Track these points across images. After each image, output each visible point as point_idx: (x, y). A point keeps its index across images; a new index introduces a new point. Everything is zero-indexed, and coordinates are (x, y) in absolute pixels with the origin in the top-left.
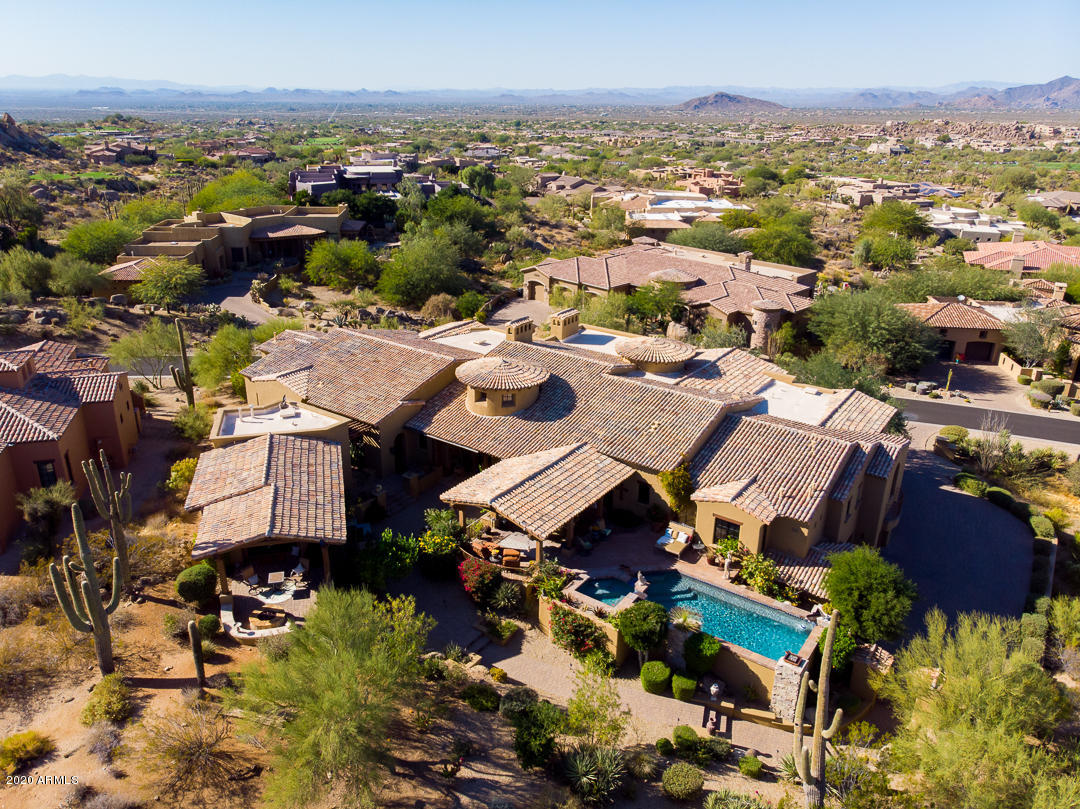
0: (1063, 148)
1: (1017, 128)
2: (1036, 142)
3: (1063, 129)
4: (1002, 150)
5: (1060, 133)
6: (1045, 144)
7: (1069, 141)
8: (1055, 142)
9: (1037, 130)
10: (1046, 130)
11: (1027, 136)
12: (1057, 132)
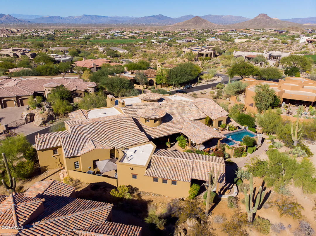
0: (24, 35)
1: (6, 30)
2: (14, 34)
3: (19, 30)
4: (7, 37)
5: (19, 31)
6: (17, 34)
7: (24, 33)
8: (20, 34)
9: (12, 30)
10: (15, 30)
11: (11, 32)
12: (18, 30)
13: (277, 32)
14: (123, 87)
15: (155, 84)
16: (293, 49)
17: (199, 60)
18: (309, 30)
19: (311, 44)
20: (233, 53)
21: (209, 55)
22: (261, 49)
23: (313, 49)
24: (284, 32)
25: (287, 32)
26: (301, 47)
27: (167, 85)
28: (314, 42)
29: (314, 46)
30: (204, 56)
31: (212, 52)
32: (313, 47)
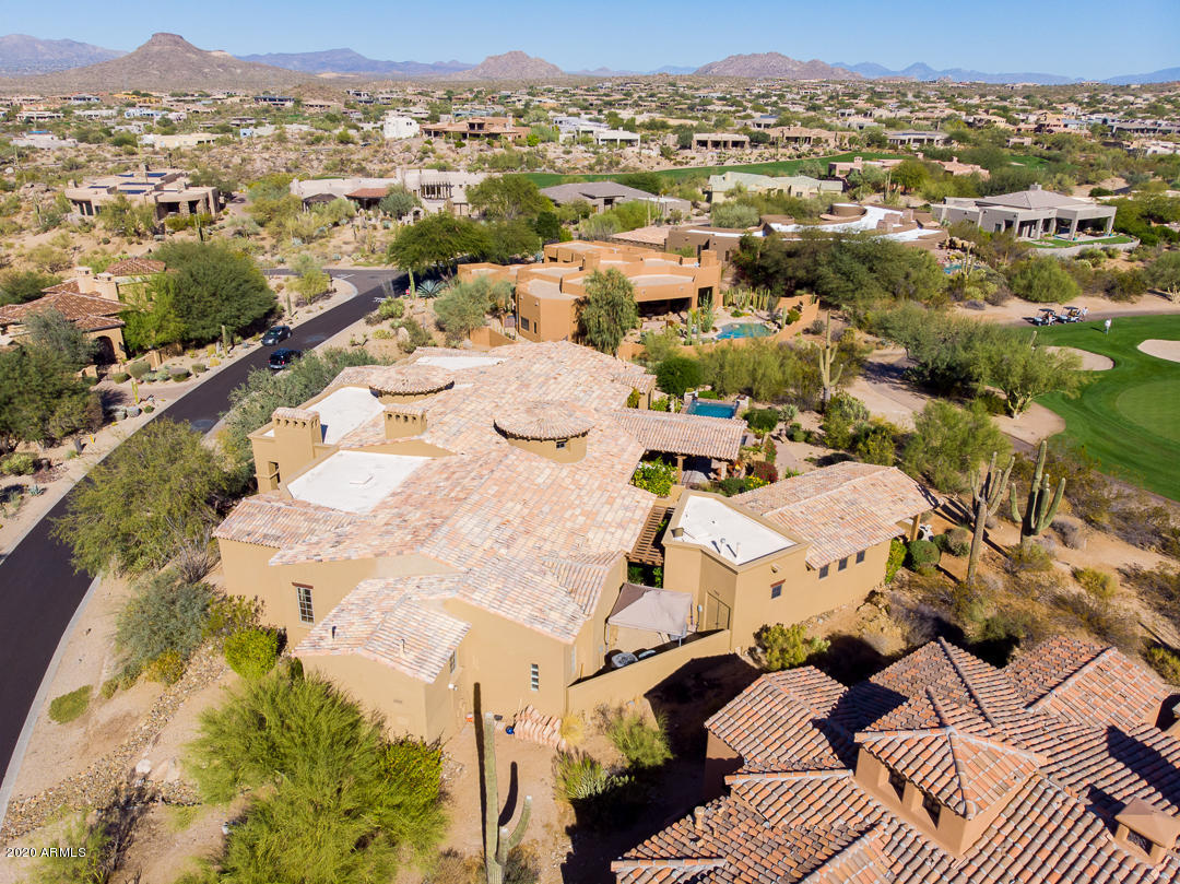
13: (265, 103)
14: (59, 394)
15: (120, 354)
16: (395, 158)
17: (167, 229)
18: (360, 95)
19: (437, 139)
20: (289, 189)
21: (200, 206)
22: (296, 167)
23: (453, 155)
24: (289, 104)
25: (298, 102)
26: (414, 150)
27: (179, 347)
28: (446, 132)
29: (453, 146)
30: (184, 210)
31: (207, 194)
32: (449, 148)
